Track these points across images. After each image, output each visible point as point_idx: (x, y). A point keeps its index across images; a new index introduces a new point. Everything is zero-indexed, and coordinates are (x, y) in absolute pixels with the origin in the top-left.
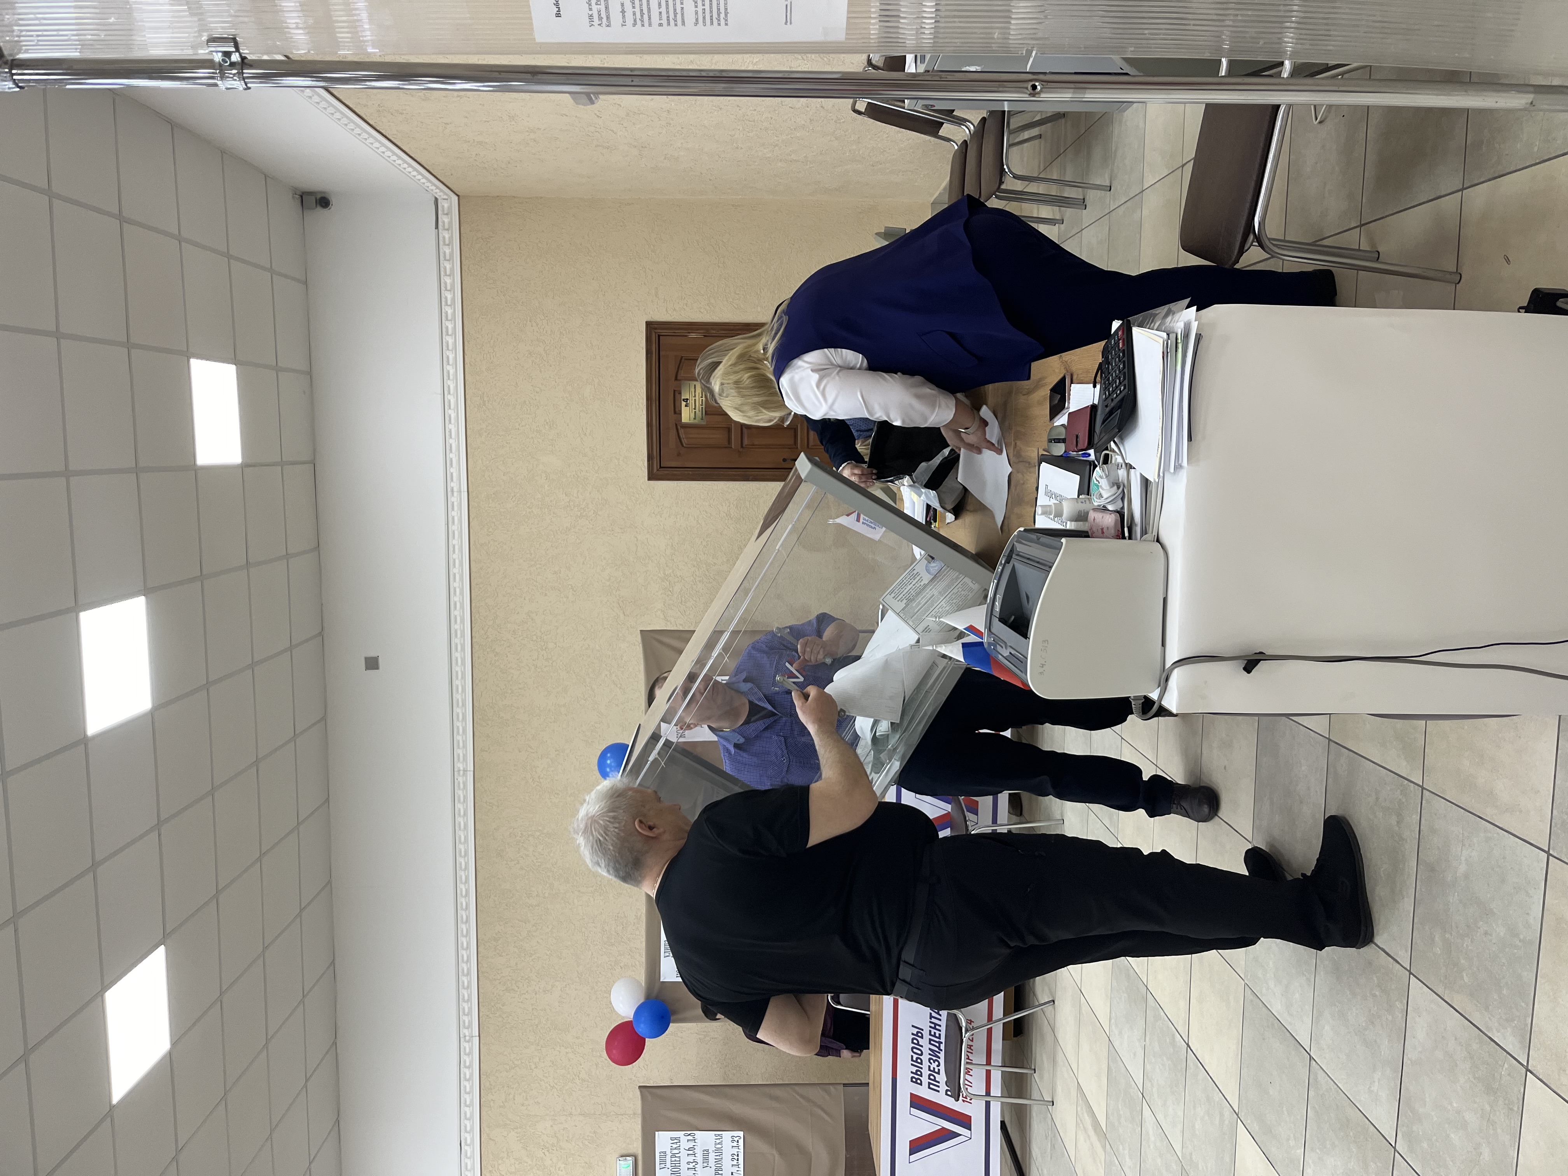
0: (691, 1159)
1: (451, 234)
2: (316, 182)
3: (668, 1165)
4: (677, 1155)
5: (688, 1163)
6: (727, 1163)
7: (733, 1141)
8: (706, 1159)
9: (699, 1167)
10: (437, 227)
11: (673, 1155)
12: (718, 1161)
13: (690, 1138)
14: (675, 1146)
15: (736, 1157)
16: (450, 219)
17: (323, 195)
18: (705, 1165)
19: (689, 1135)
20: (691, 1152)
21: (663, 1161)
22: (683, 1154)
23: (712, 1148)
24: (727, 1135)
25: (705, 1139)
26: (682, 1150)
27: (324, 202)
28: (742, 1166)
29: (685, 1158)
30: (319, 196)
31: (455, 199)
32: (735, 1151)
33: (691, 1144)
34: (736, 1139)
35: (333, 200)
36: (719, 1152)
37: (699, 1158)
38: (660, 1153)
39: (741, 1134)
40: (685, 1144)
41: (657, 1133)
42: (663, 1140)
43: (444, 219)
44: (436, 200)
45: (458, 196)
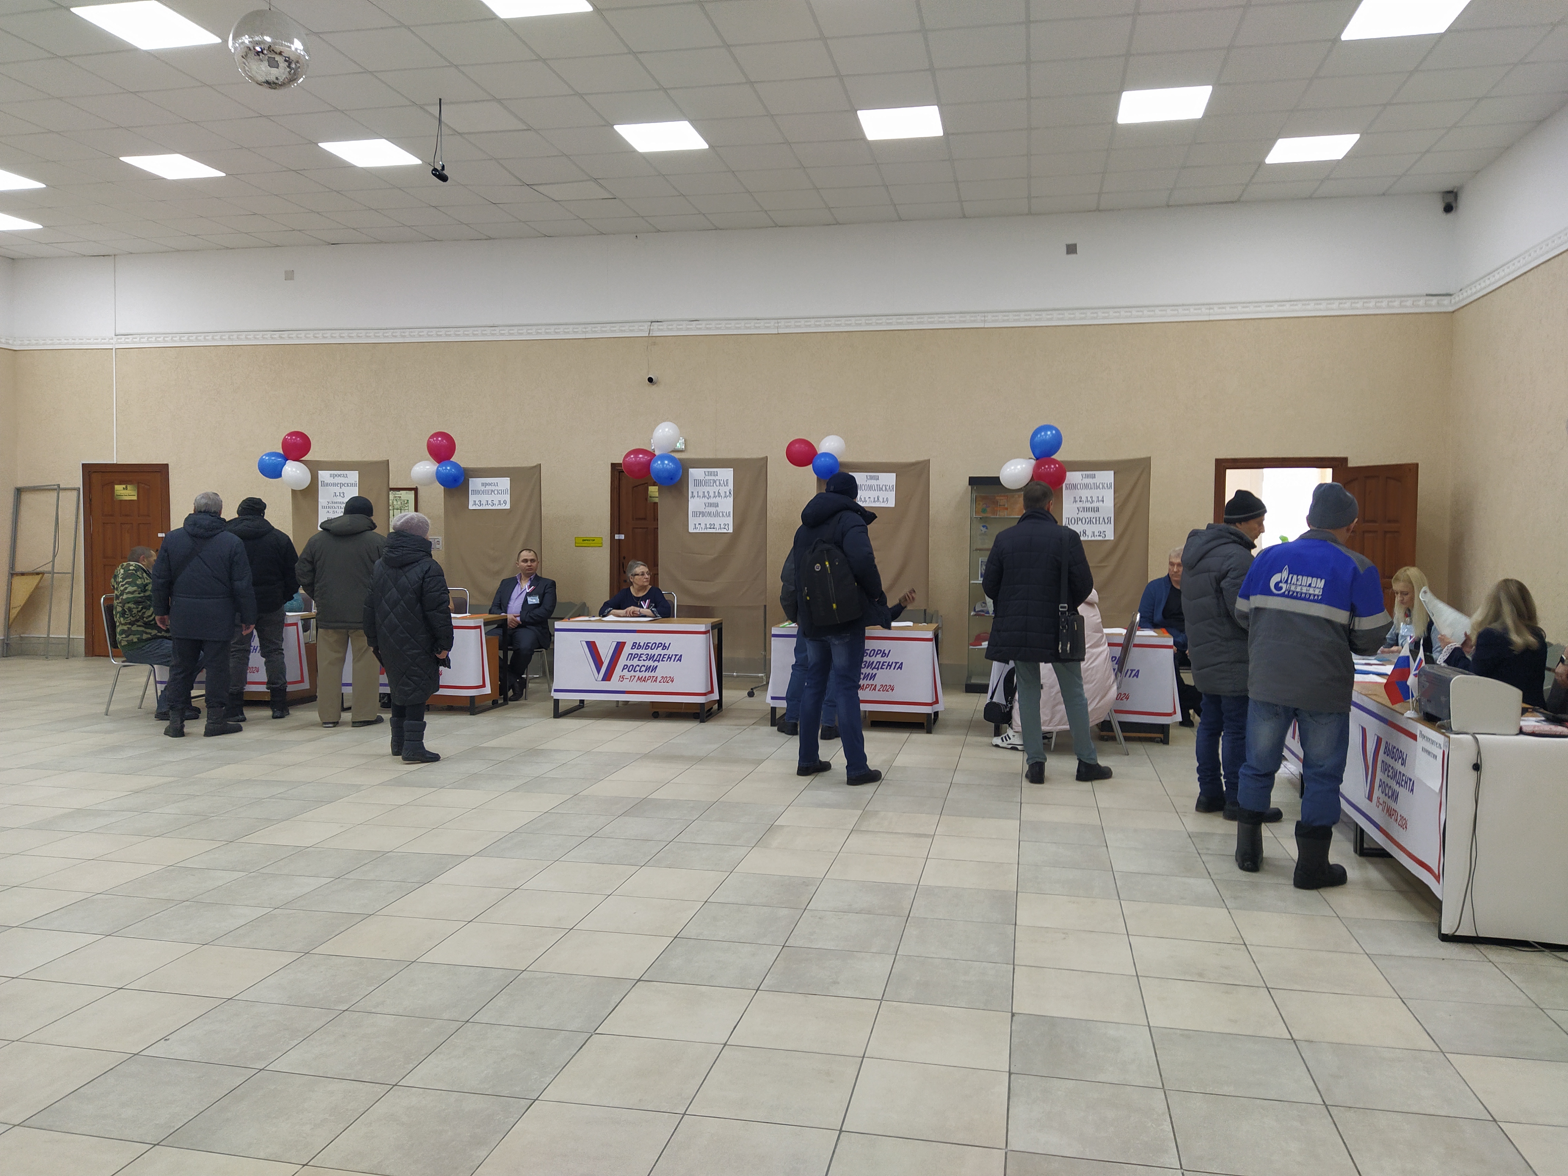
0: (712, 494)
1: (1422, 306)
2: (1464, 203)
3: (707, 478)
4: (714, 484)
5: (708, 492)
6: (709, 520)
7: (725, 525)
8: (711, 505)
9: (706, 500)
10: (1427, 295)
11: (715, 481)
12: (709, 514)
13: (728, 493)
14: (722, 482)
15: (712, 527)
16: (1434, 305)
17: (1454, 209)
18: (707, 505)
19: (730, 493)
20: (717, 494)
21: (710, 474)
22: (715, 489)
23: (719, 509)
24: (730, 521)
25: (727, 505)
26: (718, 488)
27: (1448, 209)
28: (706, 531)
29: (712, 490)
30: (1454, 205)
31: (1451, 309)
32: (717, 526)
33: (723, 494)
34: (726, 527)
35: (1450, 216)
36: (717, 514)
37: (712, 500)
38: (717, 472)
39: (731, 531)
40: (723, 490)
41: (732, 469)
42: (727, 474)
43: (1434, 301)
44: (1450, 295)
45: (1453, 312)
